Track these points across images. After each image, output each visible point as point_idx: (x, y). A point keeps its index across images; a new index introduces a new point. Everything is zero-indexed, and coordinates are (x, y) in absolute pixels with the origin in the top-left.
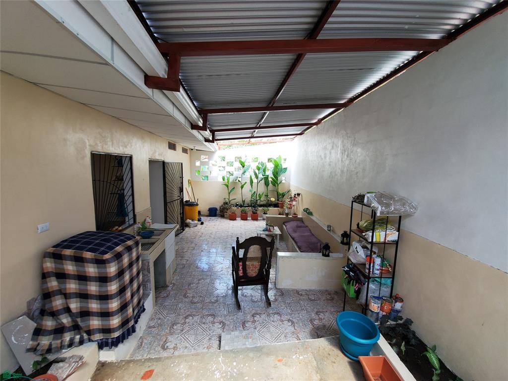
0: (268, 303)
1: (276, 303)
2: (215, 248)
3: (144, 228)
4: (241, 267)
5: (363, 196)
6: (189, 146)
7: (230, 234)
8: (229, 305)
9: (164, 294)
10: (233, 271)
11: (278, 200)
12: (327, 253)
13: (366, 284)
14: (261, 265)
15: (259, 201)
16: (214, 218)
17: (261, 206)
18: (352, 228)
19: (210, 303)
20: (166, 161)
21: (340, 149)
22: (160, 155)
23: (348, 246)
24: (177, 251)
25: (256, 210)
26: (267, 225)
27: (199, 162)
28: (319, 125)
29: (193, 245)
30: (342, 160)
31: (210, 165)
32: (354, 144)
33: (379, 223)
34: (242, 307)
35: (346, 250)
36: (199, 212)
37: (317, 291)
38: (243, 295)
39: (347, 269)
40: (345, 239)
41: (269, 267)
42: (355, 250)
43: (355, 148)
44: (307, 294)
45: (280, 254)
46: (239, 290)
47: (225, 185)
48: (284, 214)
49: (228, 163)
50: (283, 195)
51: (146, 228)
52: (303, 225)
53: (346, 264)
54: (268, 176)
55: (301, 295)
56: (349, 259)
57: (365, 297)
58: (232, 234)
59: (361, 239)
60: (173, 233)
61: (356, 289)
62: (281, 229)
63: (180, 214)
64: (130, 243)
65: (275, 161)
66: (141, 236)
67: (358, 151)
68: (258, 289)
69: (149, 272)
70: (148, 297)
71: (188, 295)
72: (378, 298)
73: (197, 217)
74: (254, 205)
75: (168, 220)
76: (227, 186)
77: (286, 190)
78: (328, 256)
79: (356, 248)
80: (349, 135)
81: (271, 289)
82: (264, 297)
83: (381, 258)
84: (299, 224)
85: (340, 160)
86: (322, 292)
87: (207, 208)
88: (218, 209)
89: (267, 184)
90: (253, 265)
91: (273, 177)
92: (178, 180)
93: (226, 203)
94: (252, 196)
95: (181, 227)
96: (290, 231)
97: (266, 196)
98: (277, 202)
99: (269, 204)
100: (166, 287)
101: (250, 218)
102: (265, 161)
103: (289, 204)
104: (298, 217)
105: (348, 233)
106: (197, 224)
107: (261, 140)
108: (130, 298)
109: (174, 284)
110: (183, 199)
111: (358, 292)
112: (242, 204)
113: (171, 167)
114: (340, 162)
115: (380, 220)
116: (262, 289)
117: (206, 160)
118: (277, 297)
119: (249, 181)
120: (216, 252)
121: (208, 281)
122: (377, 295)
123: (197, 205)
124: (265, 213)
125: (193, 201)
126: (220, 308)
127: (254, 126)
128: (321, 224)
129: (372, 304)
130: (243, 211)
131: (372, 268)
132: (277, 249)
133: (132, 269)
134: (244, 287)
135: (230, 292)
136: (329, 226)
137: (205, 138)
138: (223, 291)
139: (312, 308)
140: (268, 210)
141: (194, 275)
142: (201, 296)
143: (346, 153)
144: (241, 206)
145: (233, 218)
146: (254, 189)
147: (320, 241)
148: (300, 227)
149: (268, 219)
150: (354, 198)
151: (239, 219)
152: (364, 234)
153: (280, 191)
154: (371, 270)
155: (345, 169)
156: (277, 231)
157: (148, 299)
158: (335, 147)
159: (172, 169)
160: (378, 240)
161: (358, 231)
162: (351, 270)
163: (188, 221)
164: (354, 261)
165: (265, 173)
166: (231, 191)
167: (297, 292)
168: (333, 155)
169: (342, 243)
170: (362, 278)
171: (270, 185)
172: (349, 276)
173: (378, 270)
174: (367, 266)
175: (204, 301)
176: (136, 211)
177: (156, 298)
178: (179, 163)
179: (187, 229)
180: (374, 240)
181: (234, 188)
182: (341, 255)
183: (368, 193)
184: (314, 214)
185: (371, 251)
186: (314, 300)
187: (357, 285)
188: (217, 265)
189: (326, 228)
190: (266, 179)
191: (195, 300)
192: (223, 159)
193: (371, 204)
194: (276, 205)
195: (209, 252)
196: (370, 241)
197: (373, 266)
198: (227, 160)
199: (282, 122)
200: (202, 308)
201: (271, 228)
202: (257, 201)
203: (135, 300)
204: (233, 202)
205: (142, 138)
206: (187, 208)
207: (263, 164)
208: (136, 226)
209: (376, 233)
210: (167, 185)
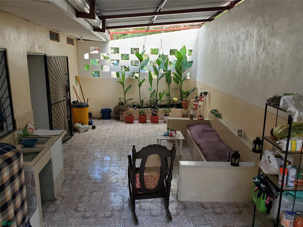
0: (169, 217)
1: (178, 217)
2: (109, 156)
3: (26, 135)
4: (138, 179)
5: (279, 98)
6: (75, 35)
7: (126, 139)
8: (125, 220)
9: (52, 208)
10: (129, 182)
11: (181, 100)
12: (236, 162)
13: (279, 197)
14: (160, 176)
15: (159, 101)
16: (107, 121)
17: (162, 106)
18: (265, 135)
19: (104, 217)
20: (49, 54)
21: (256, 40)
22: (40, 47)
23: (260, 154)
24: (65, 160)
25: (157, 112)
26: (168, 129)
27: (88, 54)
28: (231, 10)
29: (84, 153)
30: (257, 54)
31: (102, 58)
32: (272, 35)
33: (296, 130)
34: (139, 222)
35: (258, 158)
36: (90, 114)
37: (224, 203)
38: (140, 209)
39: (257, 180)
40: (257, 146)
41: (170, 179)
42: (267, 159)
43: (273, 40)
44: (212, 207)
45: (183, 163)
46: (137, 203)
47: (120, 82)
48: (189, 116)
49: (122, 55)
50: (188, 94)
51: (28, 135)
52: (210, 129)
53: (257, 175)
54: (170, 71)
55: (206, 208)
56: (260, 170)
57: (277, 212)
58: (129, 139)
59: (275, 147)
60: (60, 140)
61: (268, 203)
62: (185, 134)
63: (68, 117)
64: (9, 154)
65: (178, 53)
66: (23, 144)
67: (276, 42)
68: (157, 202)
69: (34, 185)
70: (34, 213)
71: (79, 209)
72: (292, 213)
73: (87, 120)
74: (154, 105)
75: (54, 124)
76: (123, 84)
77: (191, 88)
78: (237, 165)
79: (269, 157)
80: (266, 23)
81: (173, 202)
82: (165, 211)
83: (297, 169)
84: (206, 128)
85: (255, 54)
86: (229, 205)
87: (100, 110)
88: (113, 110)
89: (168, 81)
90: (151, 176)
91: (175, 72)
92: (64, 78)
93: (121, 104)
94: (152, 95)
95: (69, 132)
96: (195, 136)
97: (167, 95)
98: (180, 102)
99: (171, 105)
100: (54, 201)
101: (150, 121)
102: (167, 53)
103: (194, 105)
104: (205, 119)
105: (261, 139)
106: (88, 128)
107: (162, 27)
108: (13, 215)
109: (63, 197)
110: (70, 100)
111: (269, 206)
112: (140, 105)
113: (54, 61)
114: (255, 56)
115: (297, 126)
116: (162, 202)
117: (96, 52)
118: (179, 210)
119: (147, 78)
120: (111, 161)
121: (101, 193)
122: (290, 209)
123: (87, 106)
124: (166, 115)
125: (83, 101)
126: (115, 222)
127: (152, 11)
128: (230, 128)
129: (285, 219)
130: (141, 112)
131: (285, 180)
132: (180, 156)
133: (14, 184)
134: (142, 200)
135: (127, 205)
136: (240, 131)
137: (94, 27)
138: (118, 205)
139: (218, 222)
140: (170, 111)
141: (85, 187)
142: (94, 211)
143: (262, 45)
144: (139, 107)
145: (129, 120)
146: (154, 87)
147: (228, 147)
148: (207, 131)
149: (169, 122)
150: (268, 101)
151: (136, 122)
152: (278, 142)
153: (184, 90)
154: (285, 183)
155: (261, 65)
156: (179, 135)
157: (34, 215)
158: (249, 38)
159: (55, 64)
160: (294, 149)
161: (272, 138)
162: (262, 181)
163: (78, 125)
164: (265, 171)
165: (166, 68)
166: (127, 90)
167: (202, 205)
168: (247, 47)
169: (254, 150)
170: (274, 191)
171: (173, 82)
172: (260, 188)
173: (292, 182)
174: (280, 178)
175: (97, 216)
176: (16, 115)
177: (43, 213)
178: (64, 57)
179: (76, 134)
180: (289, 149)
181: (130, 86)
182: (252, 164)
183: (285, 95)
184: (223, 116)
185: (286, 161)
186: (220, 214)
187: (269, 198)
188: (111, 175)
189: (236, 133)
190: (168, 74)
191: (87, 214)
192: (117, 50)
193: (287, 108)
194: (179, 106)
195: (103, 160)
196: (284, 149)
197: (287, 178)
198: (121, 52)
199: (187, 5)
200: (95, 223)
201: (173, 133)
202: (157, 100)
203: (20, 217)
204: (130, 102)
205: (17, 28)
206: (75, 110)
207: (164, 57)
208: (16, 133)
209: (292, 142)
210: (50, 83)
